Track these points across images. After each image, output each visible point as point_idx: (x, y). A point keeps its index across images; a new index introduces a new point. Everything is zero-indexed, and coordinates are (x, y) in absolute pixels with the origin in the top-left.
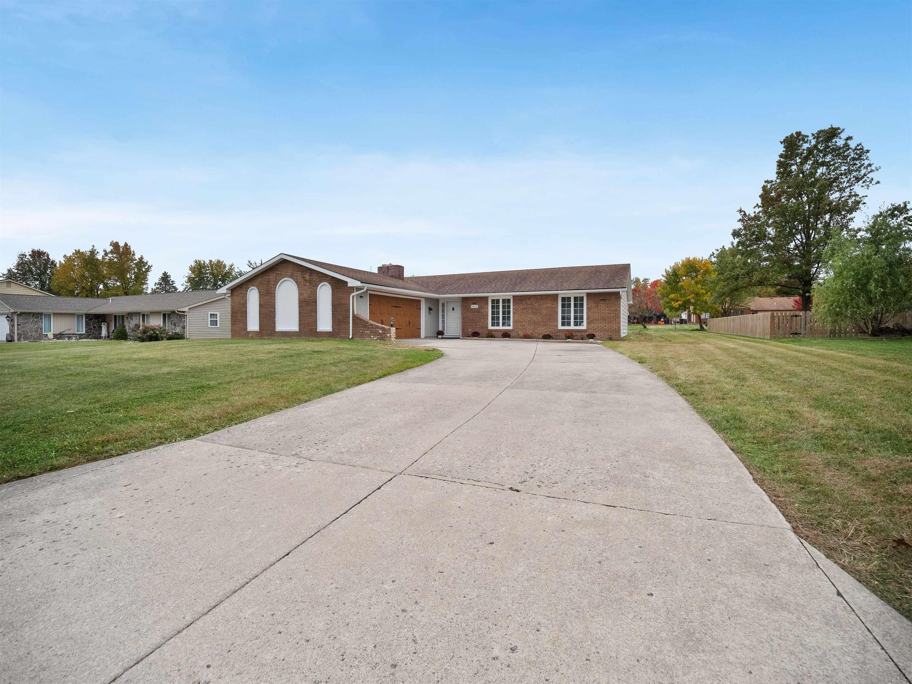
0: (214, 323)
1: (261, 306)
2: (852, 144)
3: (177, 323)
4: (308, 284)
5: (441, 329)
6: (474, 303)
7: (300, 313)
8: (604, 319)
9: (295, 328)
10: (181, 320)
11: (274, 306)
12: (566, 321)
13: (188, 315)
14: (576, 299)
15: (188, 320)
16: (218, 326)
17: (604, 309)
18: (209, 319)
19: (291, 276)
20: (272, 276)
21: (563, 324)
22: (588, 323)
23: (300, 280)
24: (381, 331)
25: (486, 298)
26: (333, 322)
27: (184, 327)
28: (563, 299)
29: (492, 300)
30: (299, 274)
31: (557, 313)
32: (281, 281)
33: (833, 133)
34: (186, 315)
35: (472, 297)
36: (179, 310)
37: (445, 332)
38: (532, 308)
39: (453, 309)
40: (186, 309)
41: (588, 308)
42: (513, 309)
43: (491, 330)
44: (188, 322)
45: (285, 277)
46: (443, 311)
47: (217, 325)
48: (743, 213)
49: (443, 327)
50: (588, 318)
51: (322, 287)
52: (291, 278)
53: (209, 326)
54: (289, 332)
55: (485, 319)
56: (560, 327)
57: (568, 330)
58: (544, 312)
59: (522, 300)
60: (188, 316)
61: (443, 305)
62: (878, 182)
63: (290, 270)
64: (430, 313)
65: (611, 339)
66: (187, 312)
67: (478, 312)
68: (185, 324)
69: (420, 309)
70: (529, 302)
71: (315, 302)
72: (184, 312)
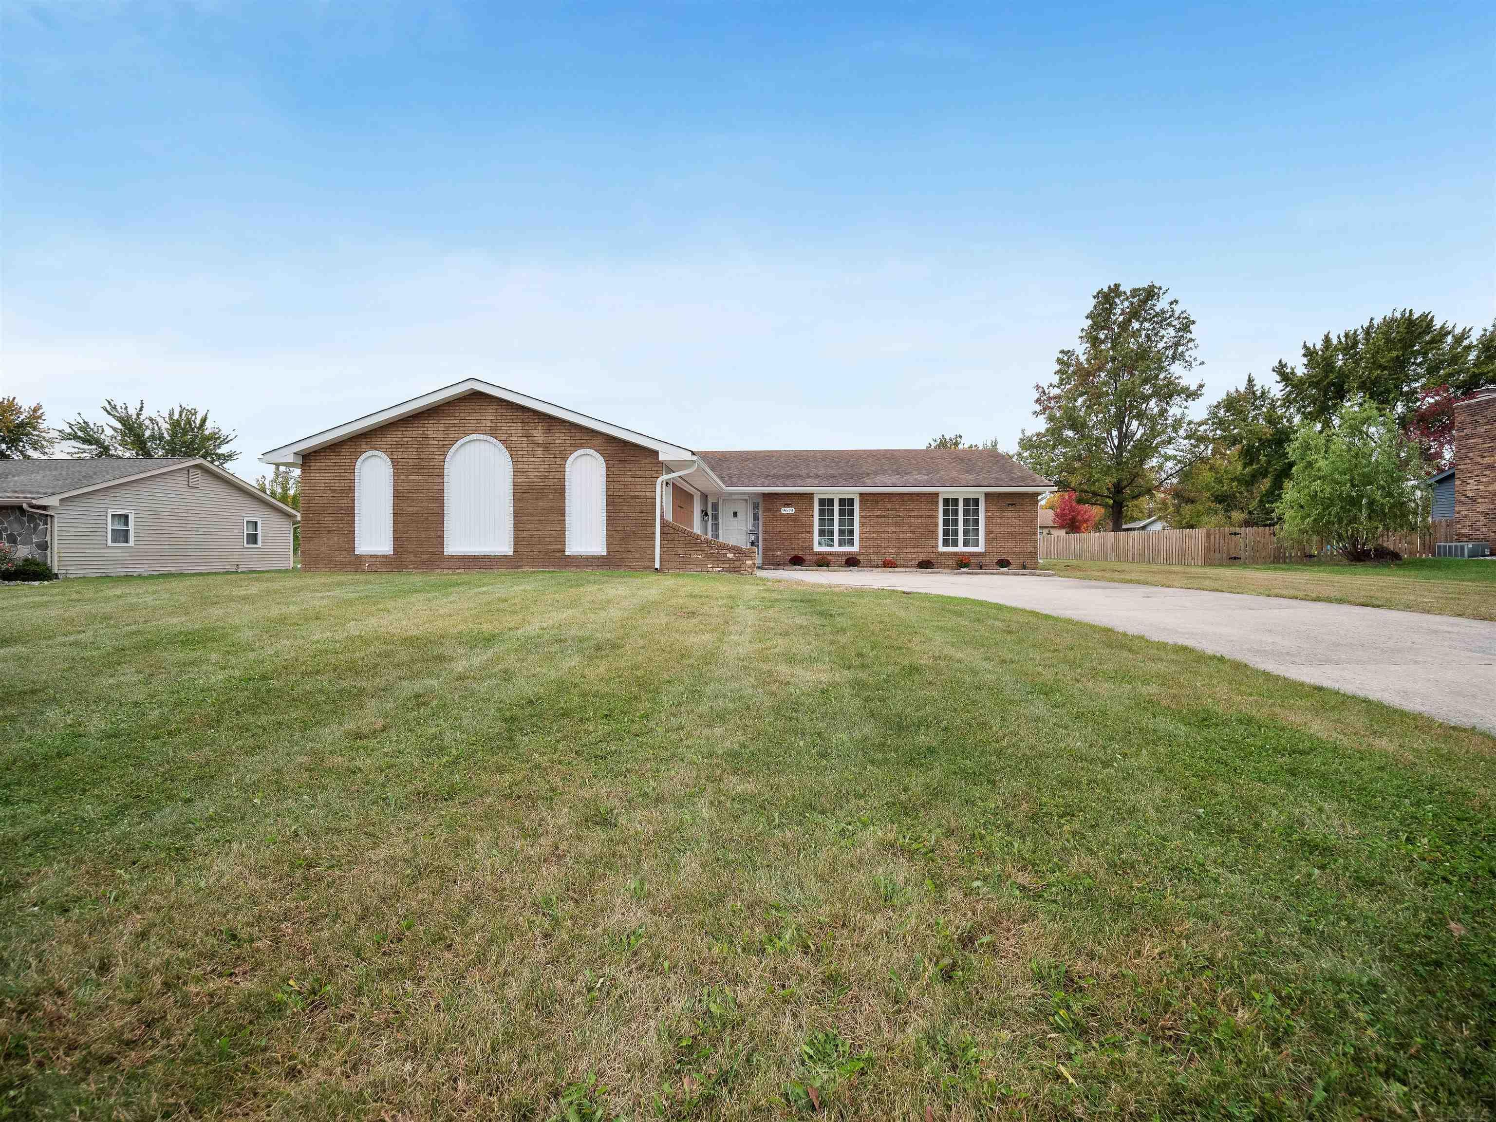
0: (122, 536)
1: (398, 496)
2: (1178, 309)
3: (20, 535)
4: (539, 451)
6: (788, 505)
7: (516, 515)
8: (1013, 535)
9: (503, 545)
10: (35, 529)
11: (438, 498)
12: (950, 539)
13: (56, 516)
14: (967, 501)
15: (56, 529)
16: (132, 543)
17: (1012, 519)
18: (110, 528)
19: (493, 432)
20: (433, 430)
21: (946, 543)
22: (988, 542)
23: (518, 440)
24: (730, 555)
25: (809, 496)
26: (609, 536)
27: (44, 546)
28: (946, 501)
29: (820, 500)
30: (516, 429)
31: (937, 525)
32: (459, 443)
33: (1151, 293)
34: (52, 517)
35: (783, 494)
36: (34, 502)
38: (894, 515)
39: (735, 514)
40: (53, 501)
41: (987, 518)
42: (861, 516)
43: (819, 553)
44: (56, 533)
45: (475, 431)
46: (715, 517)
47: (127, 542)
48: (1040, 390)
50: (987, 534)
51: (579, 460)
52: (491, 435)
53: (110, 543)
54: (484, 557)
55: (807, 533)
56: (942, 549)
57: (956, 554)
58: (916, 522)
59: (877, 501)
60: (56, 520)
61: (715, 506)
62: (1202, 363)
63: (489, 416)
65: (1024, 567)
66: (54, 508)
67: (795, 520)
68: (48, 539)
70: (889, 505)
71: (561, 491)
72: (45, 508)
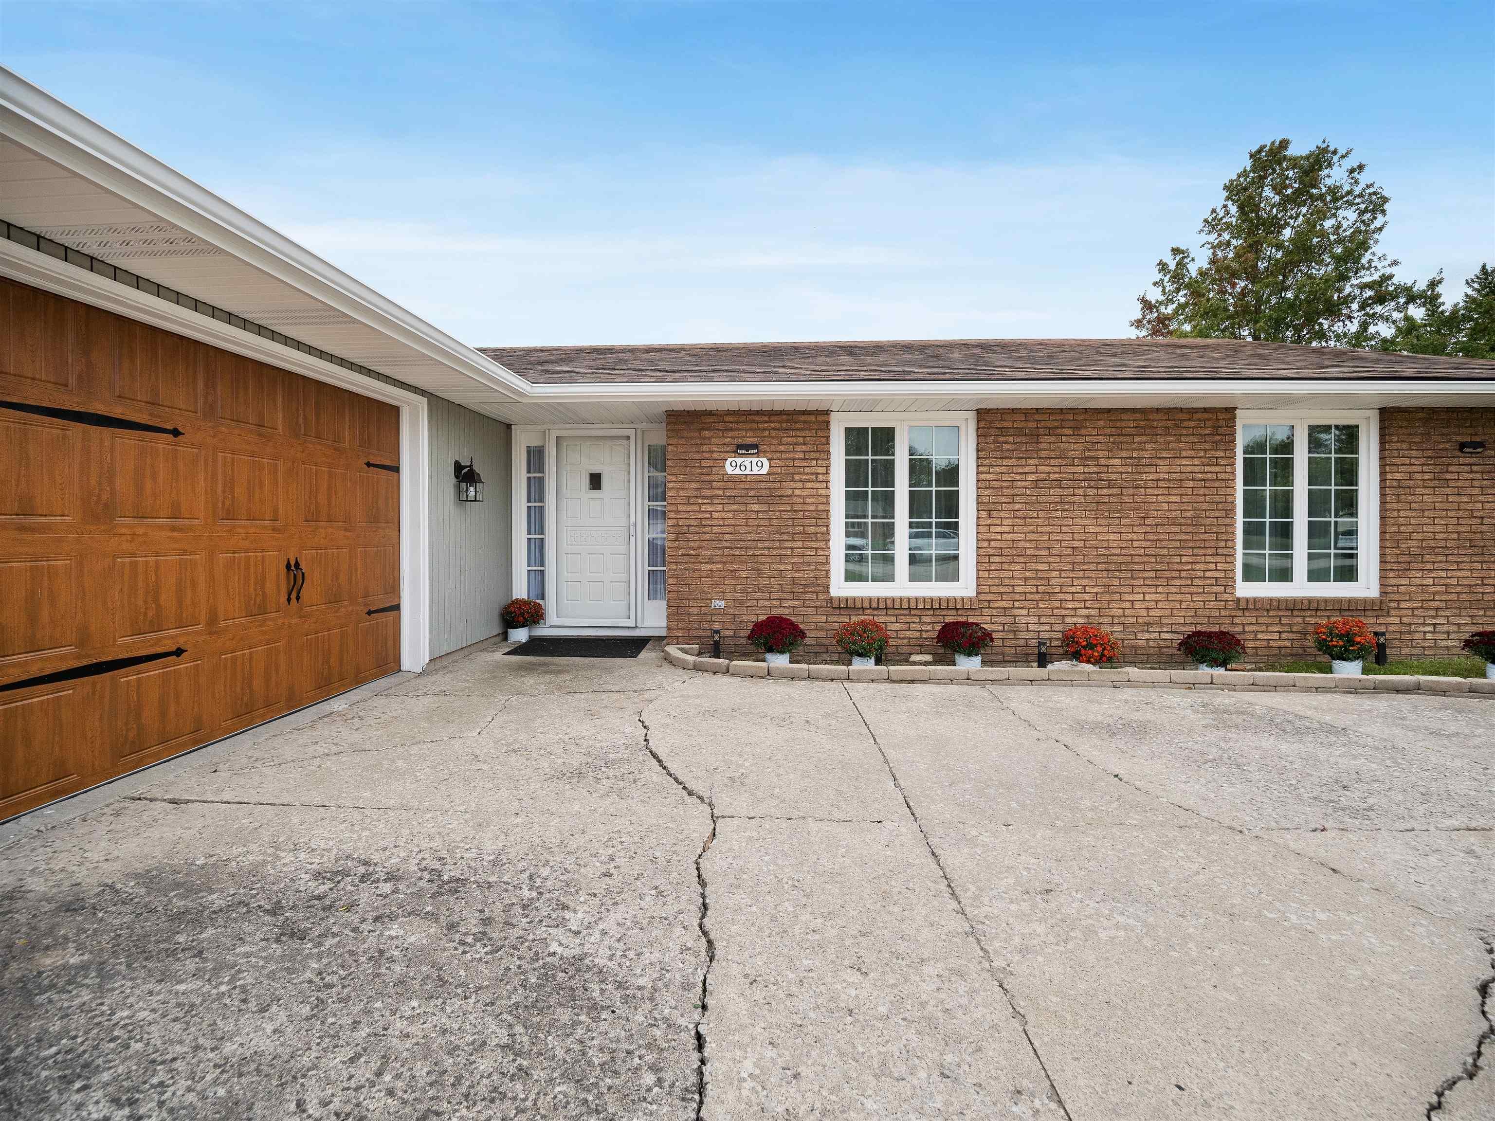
5: (520, 591)
6: (748, 447)
8: (1475, 547)
14: (1318, 436)
17: (1473, 494)
21: (1250, 571)
22: (1393, 565)
25: (817, 418)
29: (848, 431)
31: (1226, 512)
35: (729, 413)
37: (551, 607)
38: (1094, 482)
39: (596, 481)
41: (1390, 488)
42: (981, 484)
43: (849, 606)
46: (536, 490)
49: (538, 579)
50: (1383, 541)
55: (807, 537)
56: (1241, 588)
57: (1285, 604)
58: (1164, 503)
59: (1035, 436)
61: (536, 457)
64: (462, 500)
67: (769, 498)
69: (396, 469)
70: (1075, 449)
